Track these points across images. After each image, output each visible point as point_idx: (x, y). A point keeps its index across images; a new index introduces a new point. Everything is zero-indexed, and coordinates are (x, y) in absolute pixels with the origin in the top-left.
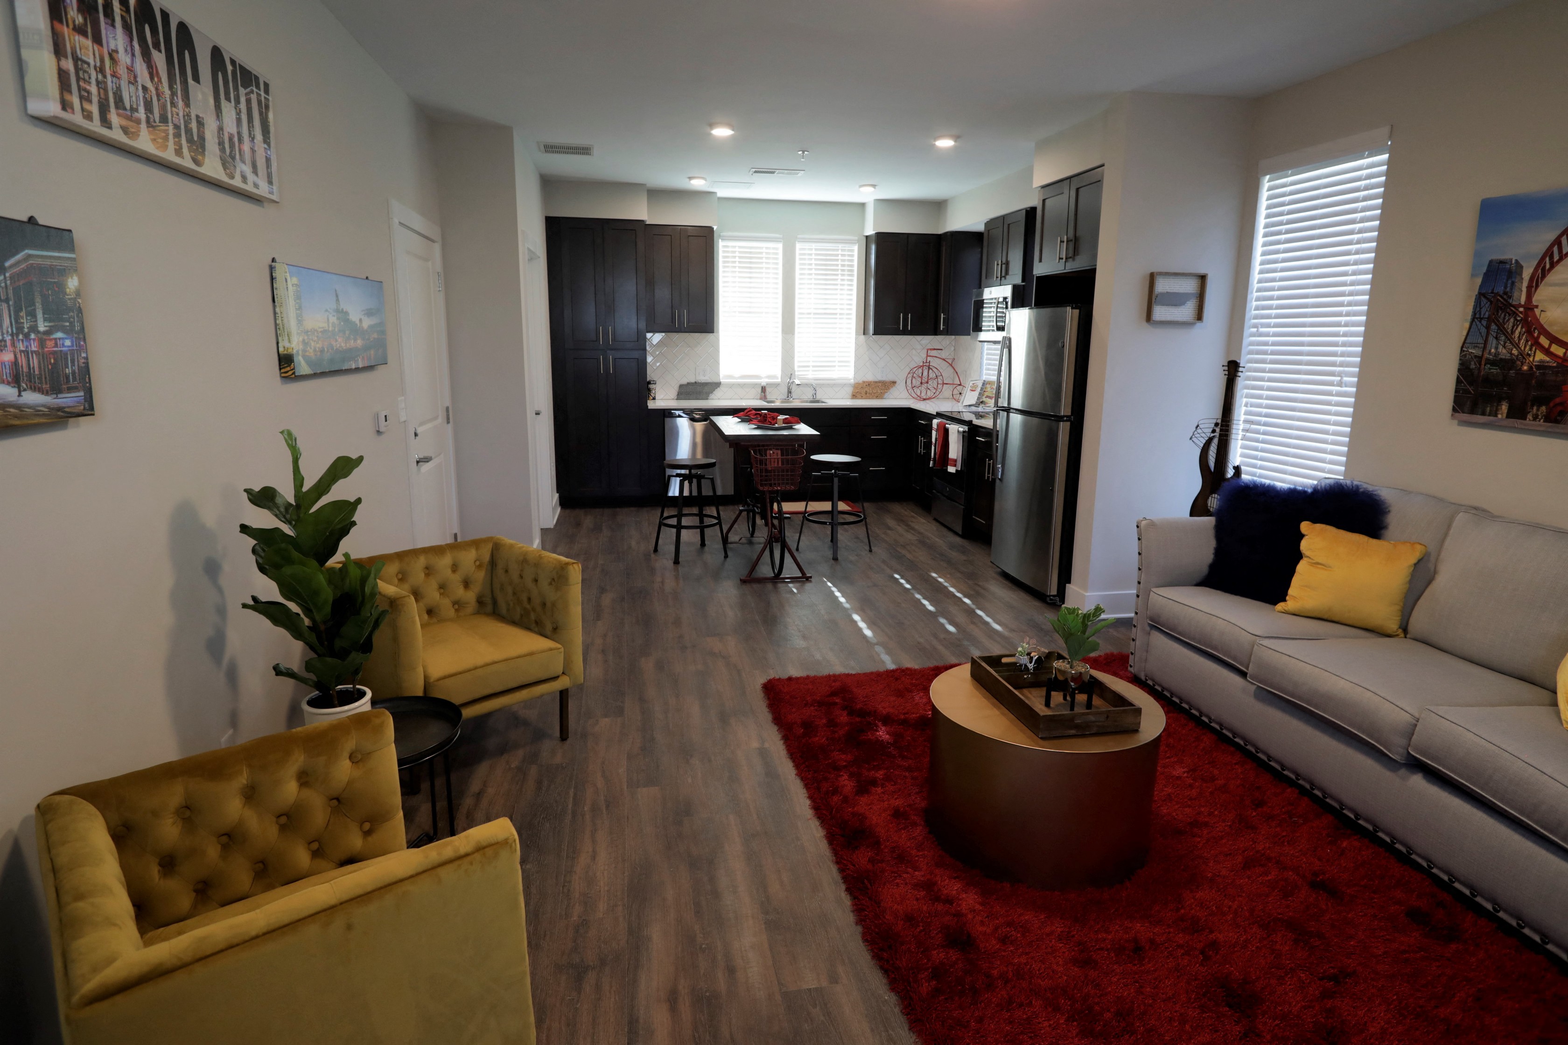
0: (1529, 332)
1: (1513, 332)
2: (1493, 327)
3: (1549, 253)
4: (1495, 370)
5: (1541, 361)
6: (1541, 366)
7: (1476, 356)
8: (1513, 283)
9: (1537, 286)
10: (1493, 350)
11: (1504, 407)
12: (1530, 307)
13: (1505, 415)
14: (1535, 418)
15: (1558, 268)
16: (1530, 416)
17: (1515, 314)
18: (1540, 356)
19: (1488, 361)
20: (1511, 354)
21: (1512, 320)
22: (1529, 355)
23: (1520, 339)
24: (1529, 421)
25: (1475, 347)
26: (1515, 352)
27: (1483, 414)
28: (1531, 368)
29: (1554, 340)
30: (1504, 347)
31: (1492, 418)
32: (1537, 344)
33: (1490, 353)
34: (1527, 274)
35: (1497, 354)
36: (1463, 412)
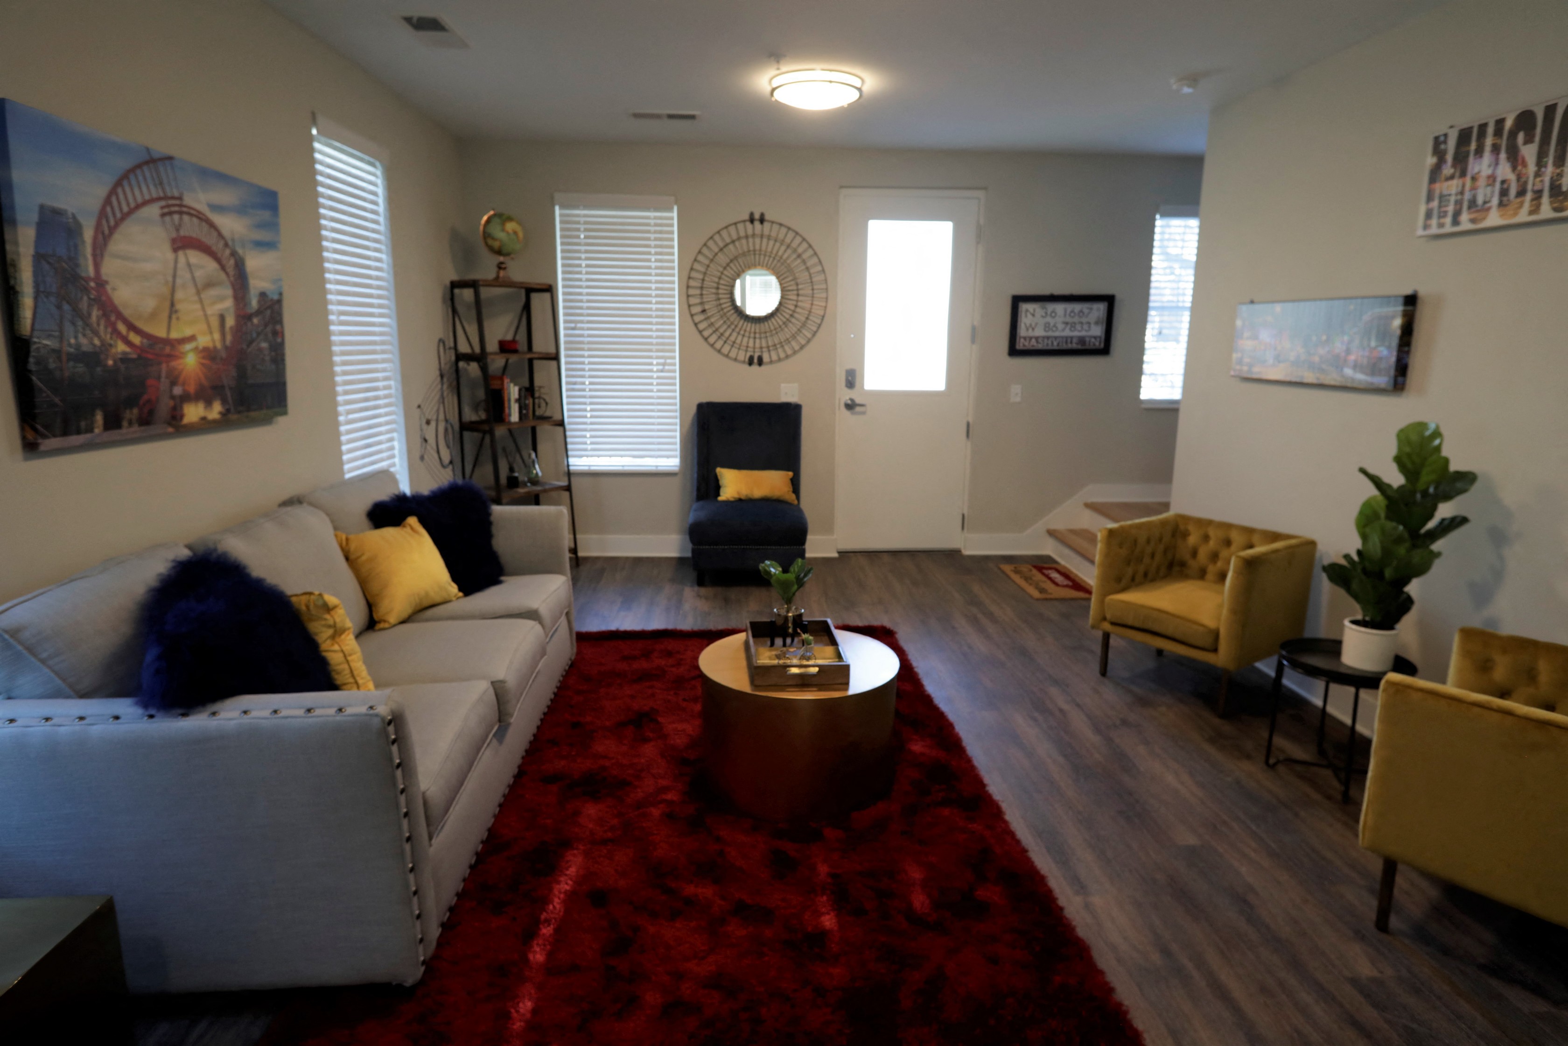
0: (106, 315)
1: (90, 315)
2: (66, 307)
3: (102, 214)
4: (81, 368)
5: (124, 353)
6: (125, 359)
7: (53, 351)
8: (76, 246)
9: (102, 256)
10: (73, 341)
11: (99, 418)
12: (101, 284)
13: (101, 428)
14: (130, 424)
15: (116, 236)
16: (125, 424)
17: (86, 290)
18: (121, 347)
19: (71, 357)
20: (94, 345)
21: (85, 298)
22: (111, 345)
23: (98, 325)
24: (126, 431)
25: (49, 337)
26: (97, 342)
27: (78, 432)
28: (115, 362)
29: (132, 327)
30: (84, 335)
31: (89, 436)
32: (116, 332)
33: (70, 345)
34: (88, 234)
35: (78, 346)
36: (55, 436)
